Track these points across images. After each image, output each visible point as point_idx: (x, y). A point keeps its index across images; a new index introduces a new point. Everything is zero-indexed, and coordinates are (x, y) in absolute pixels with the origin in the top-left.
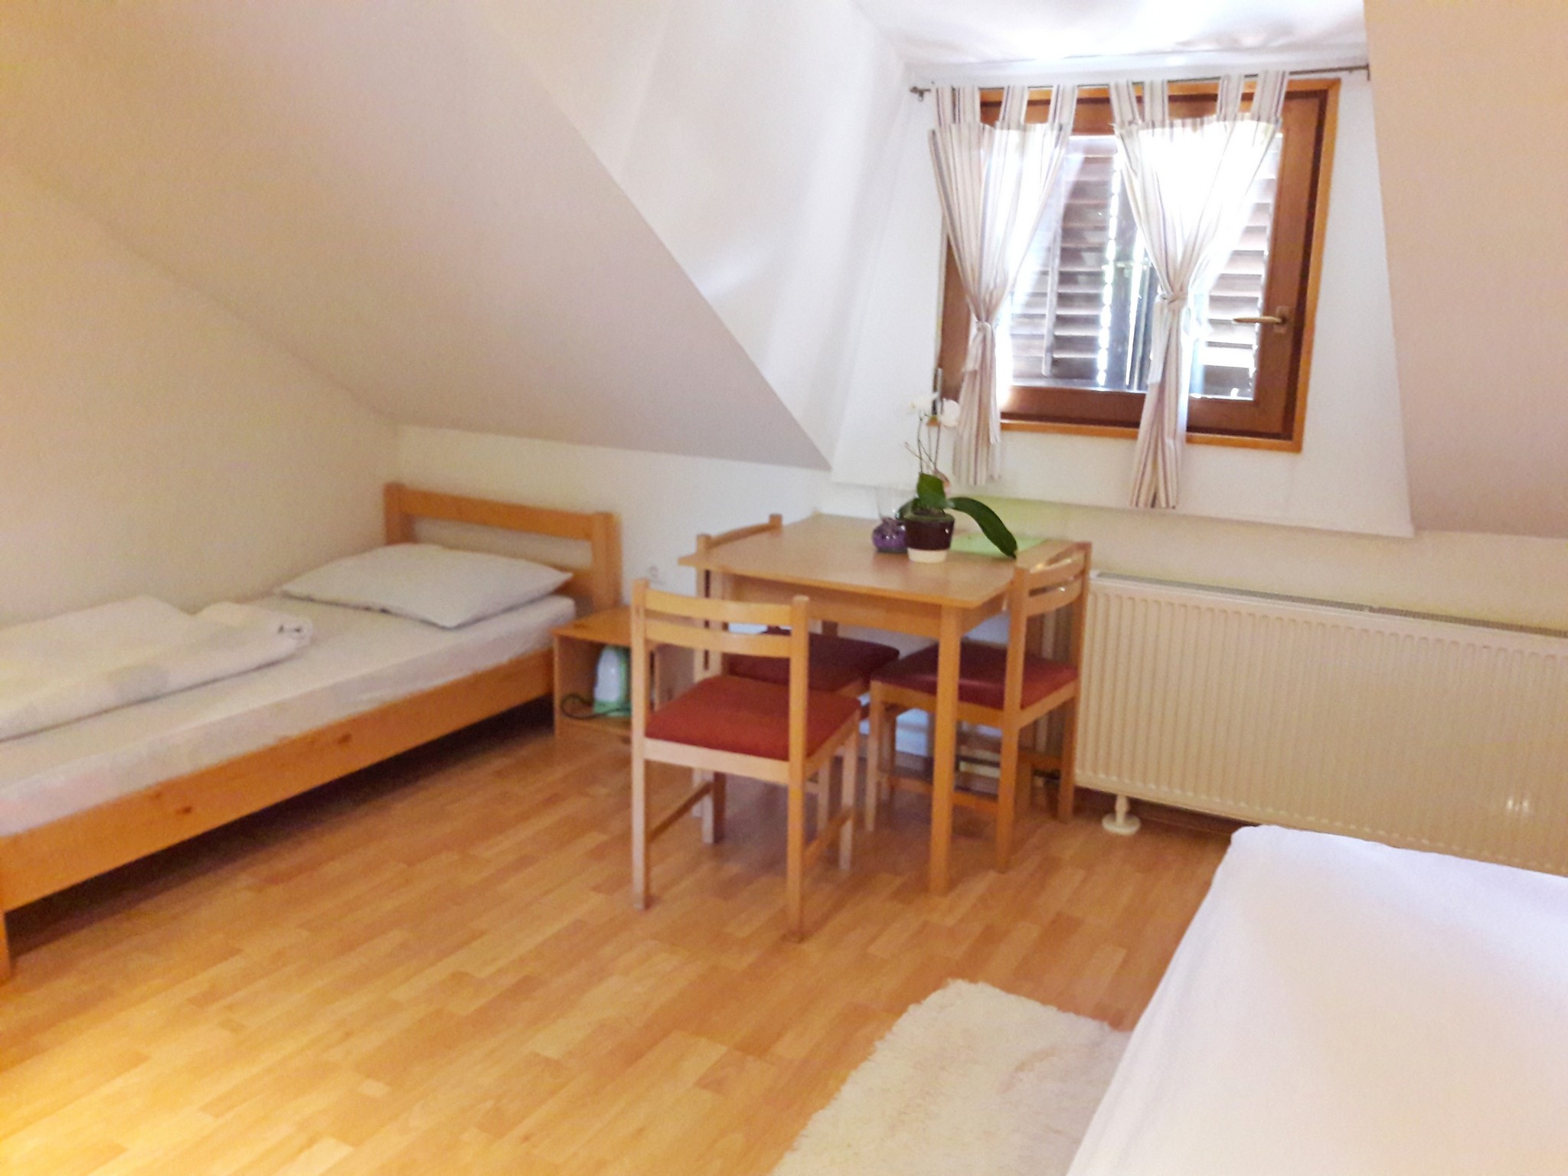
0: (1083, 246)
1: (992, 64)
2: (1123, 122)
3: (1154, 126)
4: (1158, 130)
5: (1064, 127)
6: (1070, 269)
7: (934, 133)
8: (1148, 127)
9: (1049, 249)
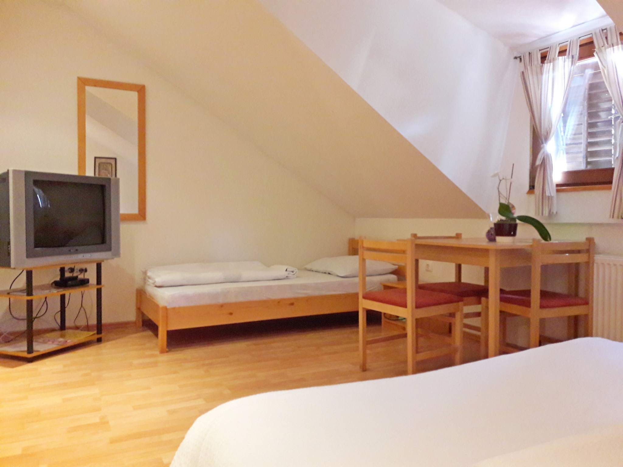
0: (599, 110)
1: (542, 39)
2: (599, 48)
3: (613, 46)
4: (615, 47)
5: (574, 56)
6: (593, 121)
7: (523, 73)
8: (610, 47)
9: (581, 114)
